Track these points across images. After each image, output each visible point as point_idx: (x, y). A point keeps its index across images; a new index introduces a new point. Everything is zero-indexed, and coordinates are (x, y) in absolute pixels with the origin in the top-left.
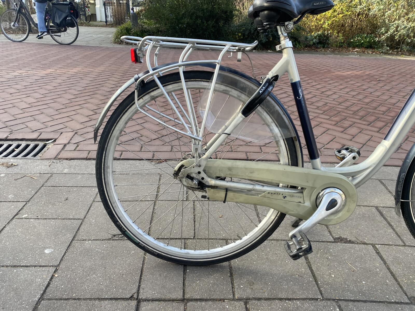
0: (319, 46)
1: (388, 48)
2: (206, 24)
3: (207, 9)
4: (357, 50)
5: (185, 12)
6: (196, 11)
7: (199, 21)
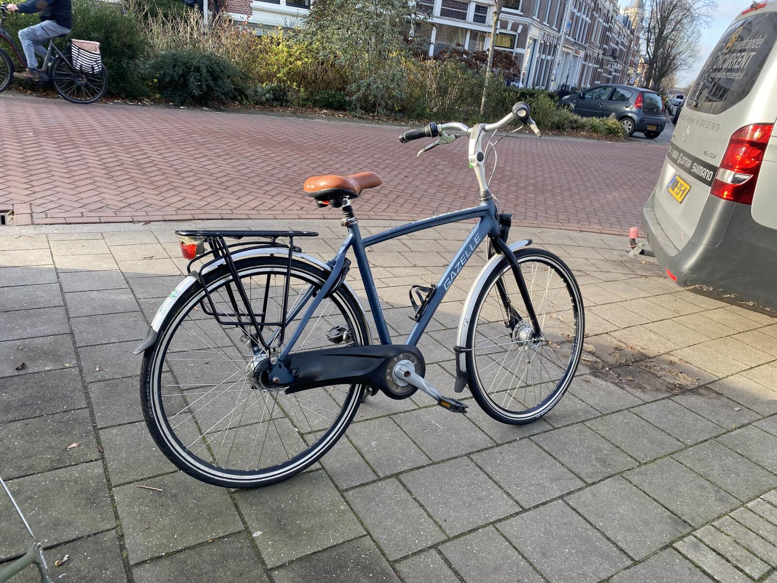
0: (275, 103)
4: (326, 111)
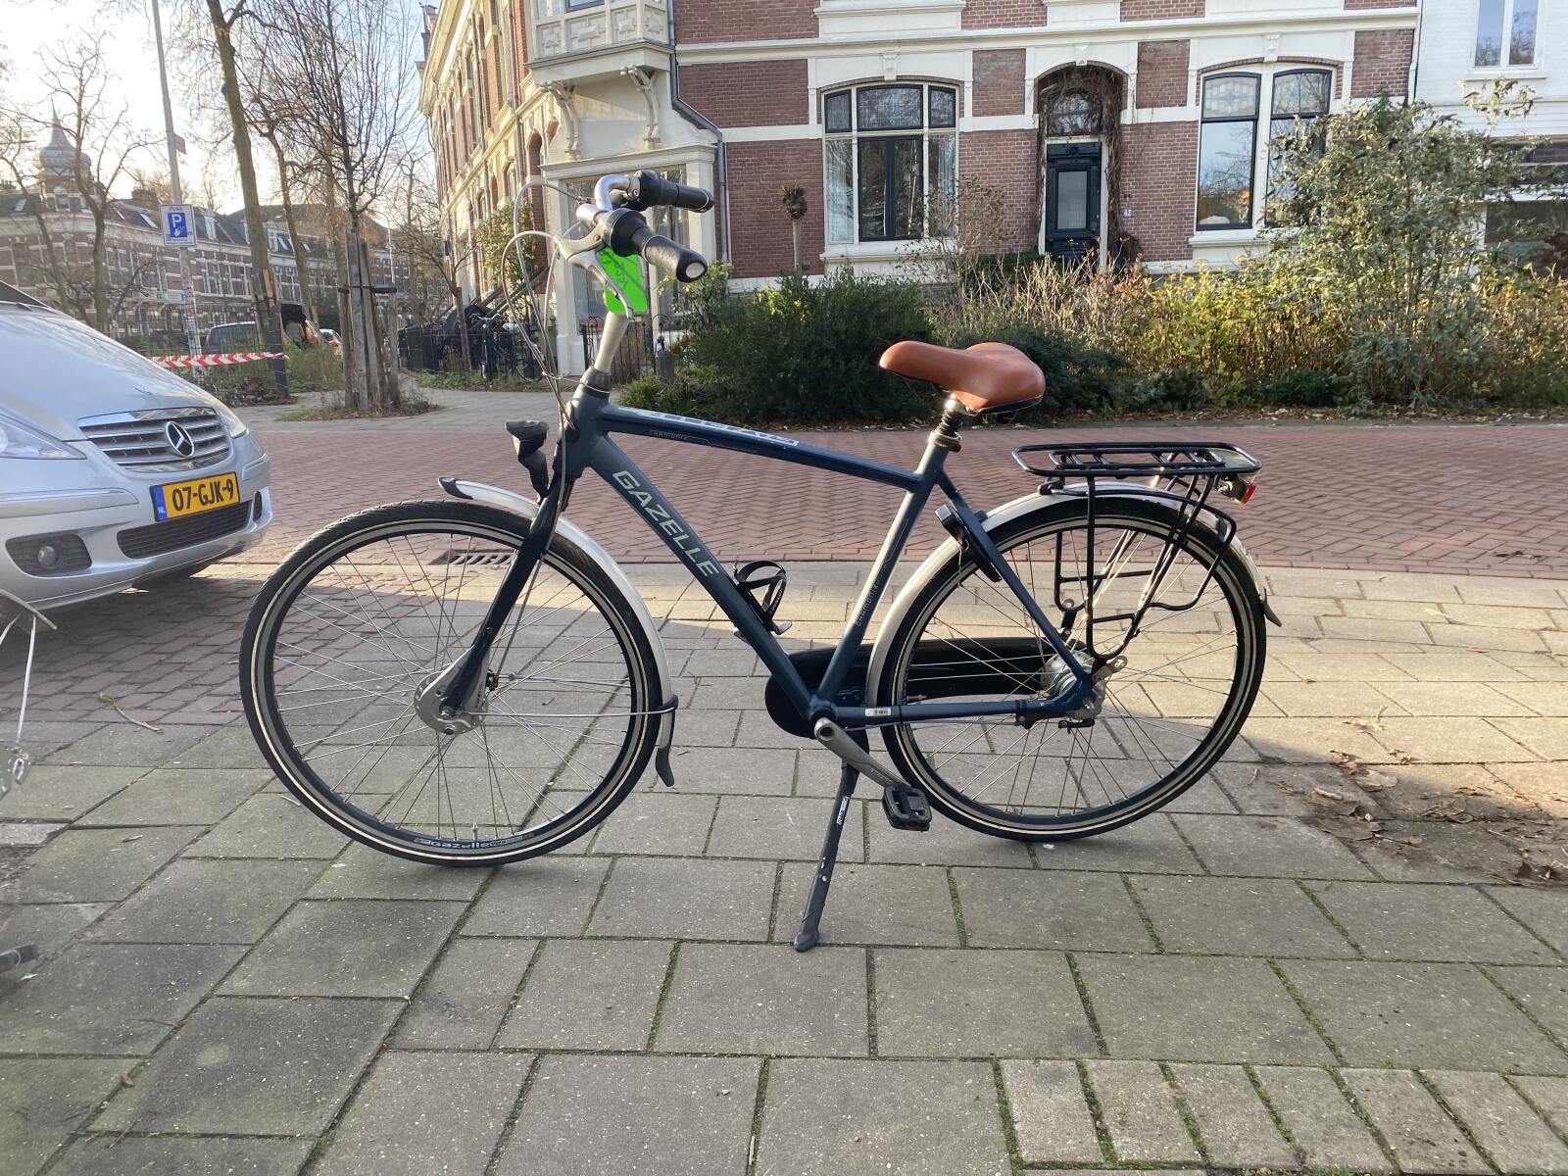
0: (1168, 405)
1: (1371, 403)
2: (842, 367)
3: (847, 330)
5: (791, 341)
6: (818, 338)
7: (826, 362)
